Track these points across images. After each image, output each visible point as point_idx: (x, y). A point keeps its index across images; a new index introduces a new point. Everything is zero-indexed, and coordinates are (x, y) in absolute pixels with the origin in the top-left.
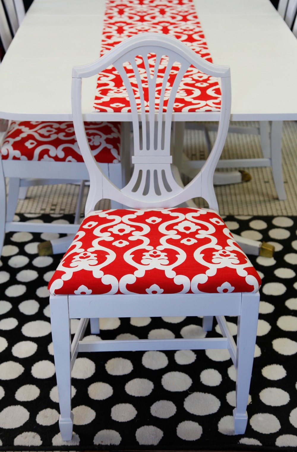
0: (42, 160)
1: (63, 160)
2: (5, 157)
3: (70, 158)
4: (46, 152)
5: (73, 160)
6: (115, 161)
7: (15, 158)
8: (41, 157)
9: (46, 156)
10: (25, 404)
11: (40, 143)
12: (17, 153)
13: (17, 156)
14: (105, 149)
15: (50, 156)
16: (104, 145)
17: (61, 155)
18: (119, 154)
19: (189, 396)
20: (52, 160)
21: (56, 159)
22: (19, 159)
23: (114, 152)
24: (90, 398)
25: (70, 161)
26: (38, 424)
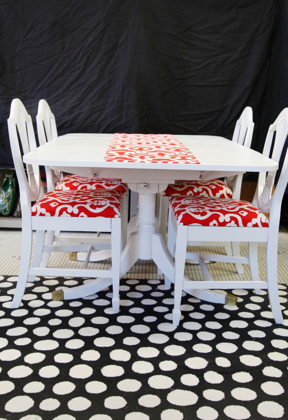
0: (61, 215)
1: (77, 215)
2: (34, 214)
3: (82, 214)
4: (65, 209)
5: (85, 215)
6: (116, 216)
7: (41, 215)
8: (61, 213)
9: (64, 213)
10: (31, 395)
11: (60, 204)
12: (43, 211)
13: (43, 213)
14: (109, 207)
15: (67, 213)
16: (108, 205)
17: (76, 211)
18: (119, 211)
19: (171, 392)
20: (69, 215)
21: (72, 215)
22: (44, 215)
23: (116, 210)
24: (87, 392)
25: (82, 216)
26: (41, 409)
